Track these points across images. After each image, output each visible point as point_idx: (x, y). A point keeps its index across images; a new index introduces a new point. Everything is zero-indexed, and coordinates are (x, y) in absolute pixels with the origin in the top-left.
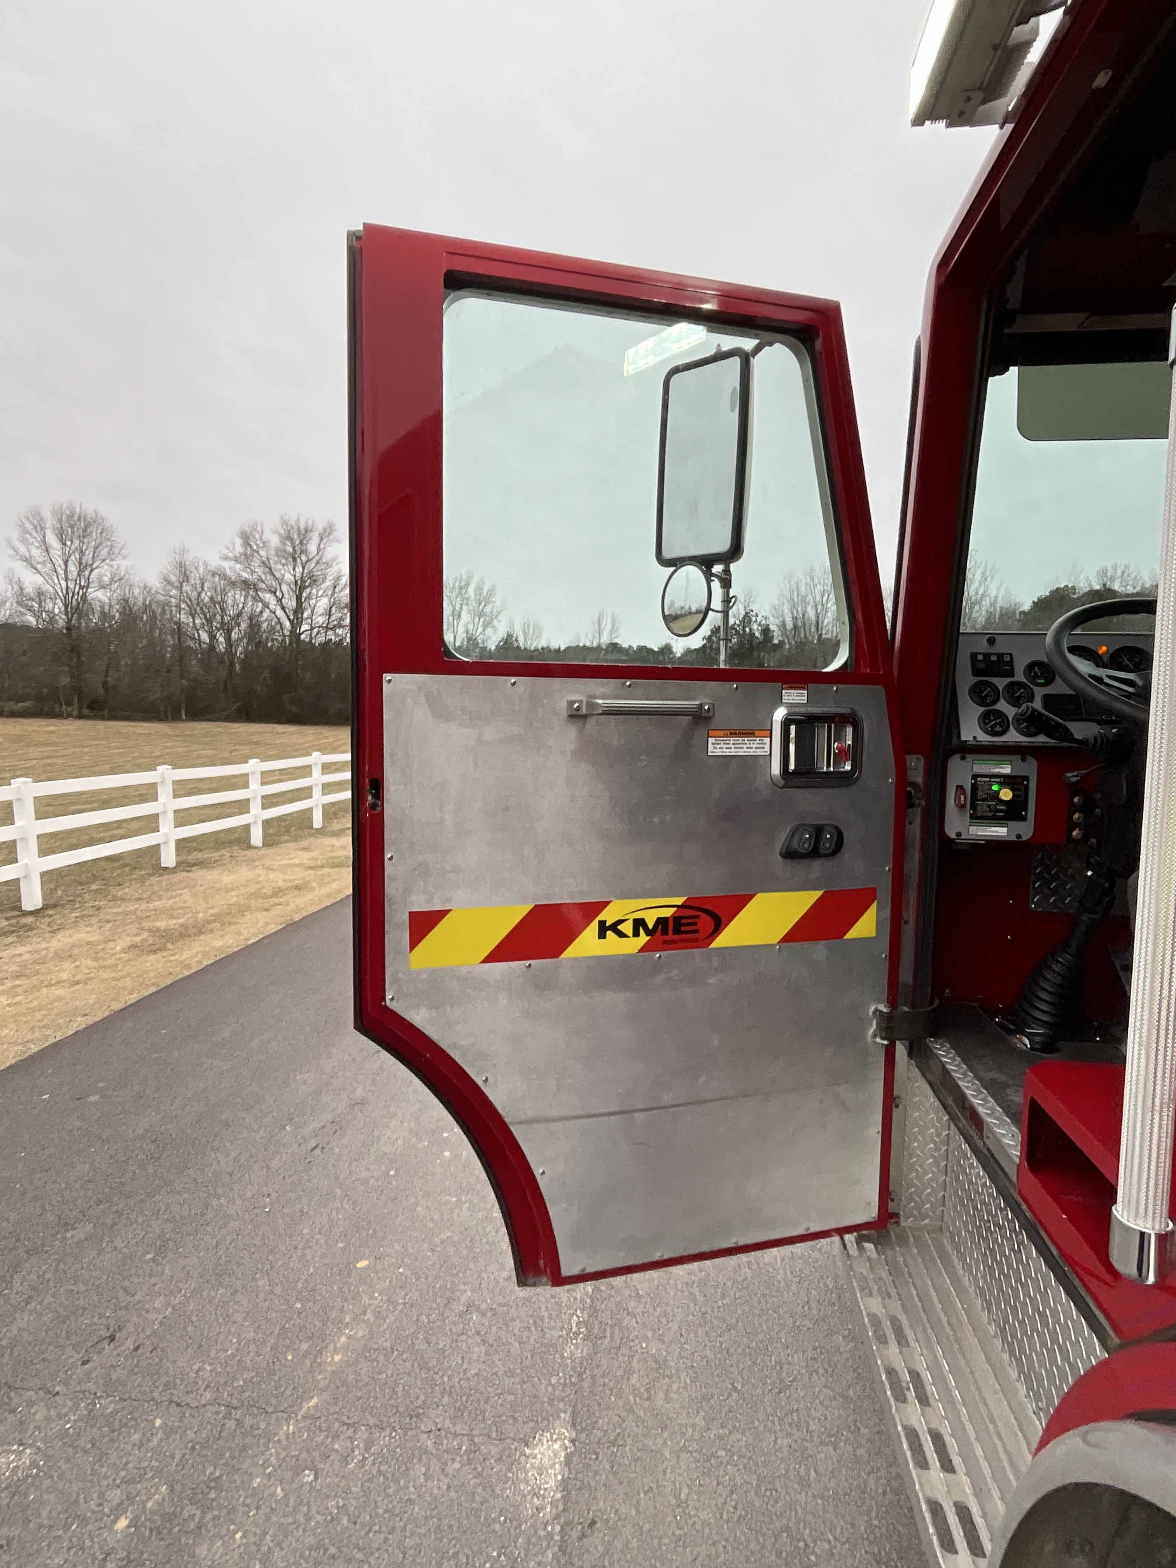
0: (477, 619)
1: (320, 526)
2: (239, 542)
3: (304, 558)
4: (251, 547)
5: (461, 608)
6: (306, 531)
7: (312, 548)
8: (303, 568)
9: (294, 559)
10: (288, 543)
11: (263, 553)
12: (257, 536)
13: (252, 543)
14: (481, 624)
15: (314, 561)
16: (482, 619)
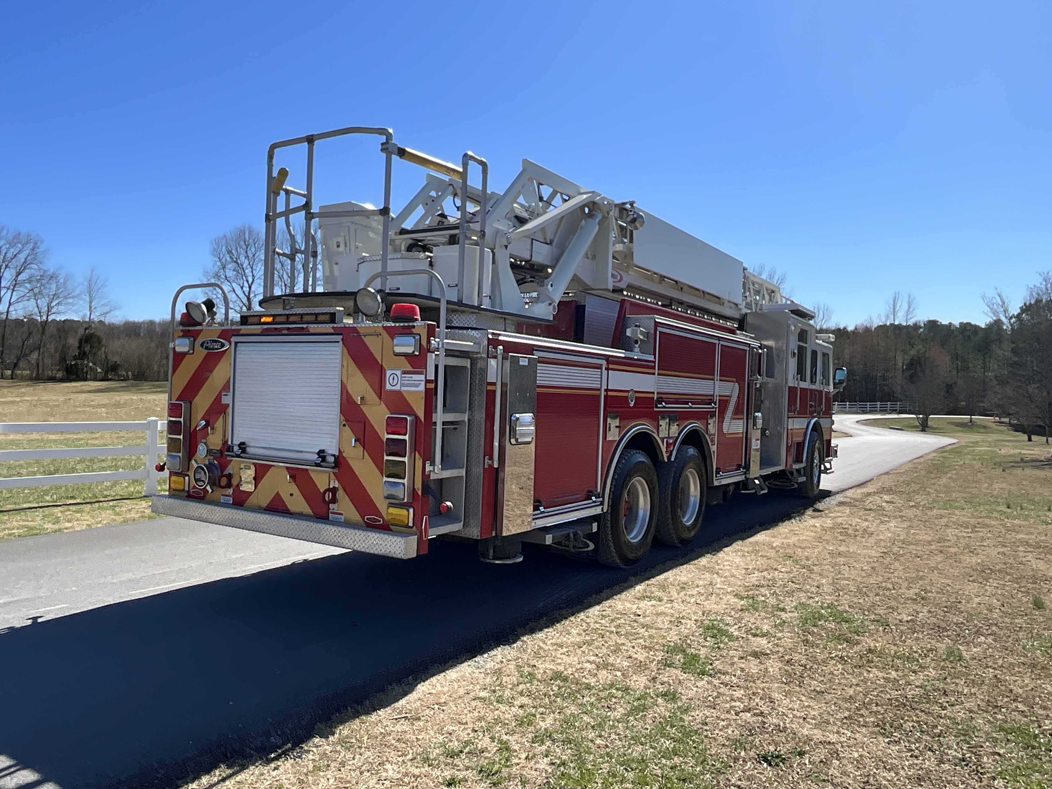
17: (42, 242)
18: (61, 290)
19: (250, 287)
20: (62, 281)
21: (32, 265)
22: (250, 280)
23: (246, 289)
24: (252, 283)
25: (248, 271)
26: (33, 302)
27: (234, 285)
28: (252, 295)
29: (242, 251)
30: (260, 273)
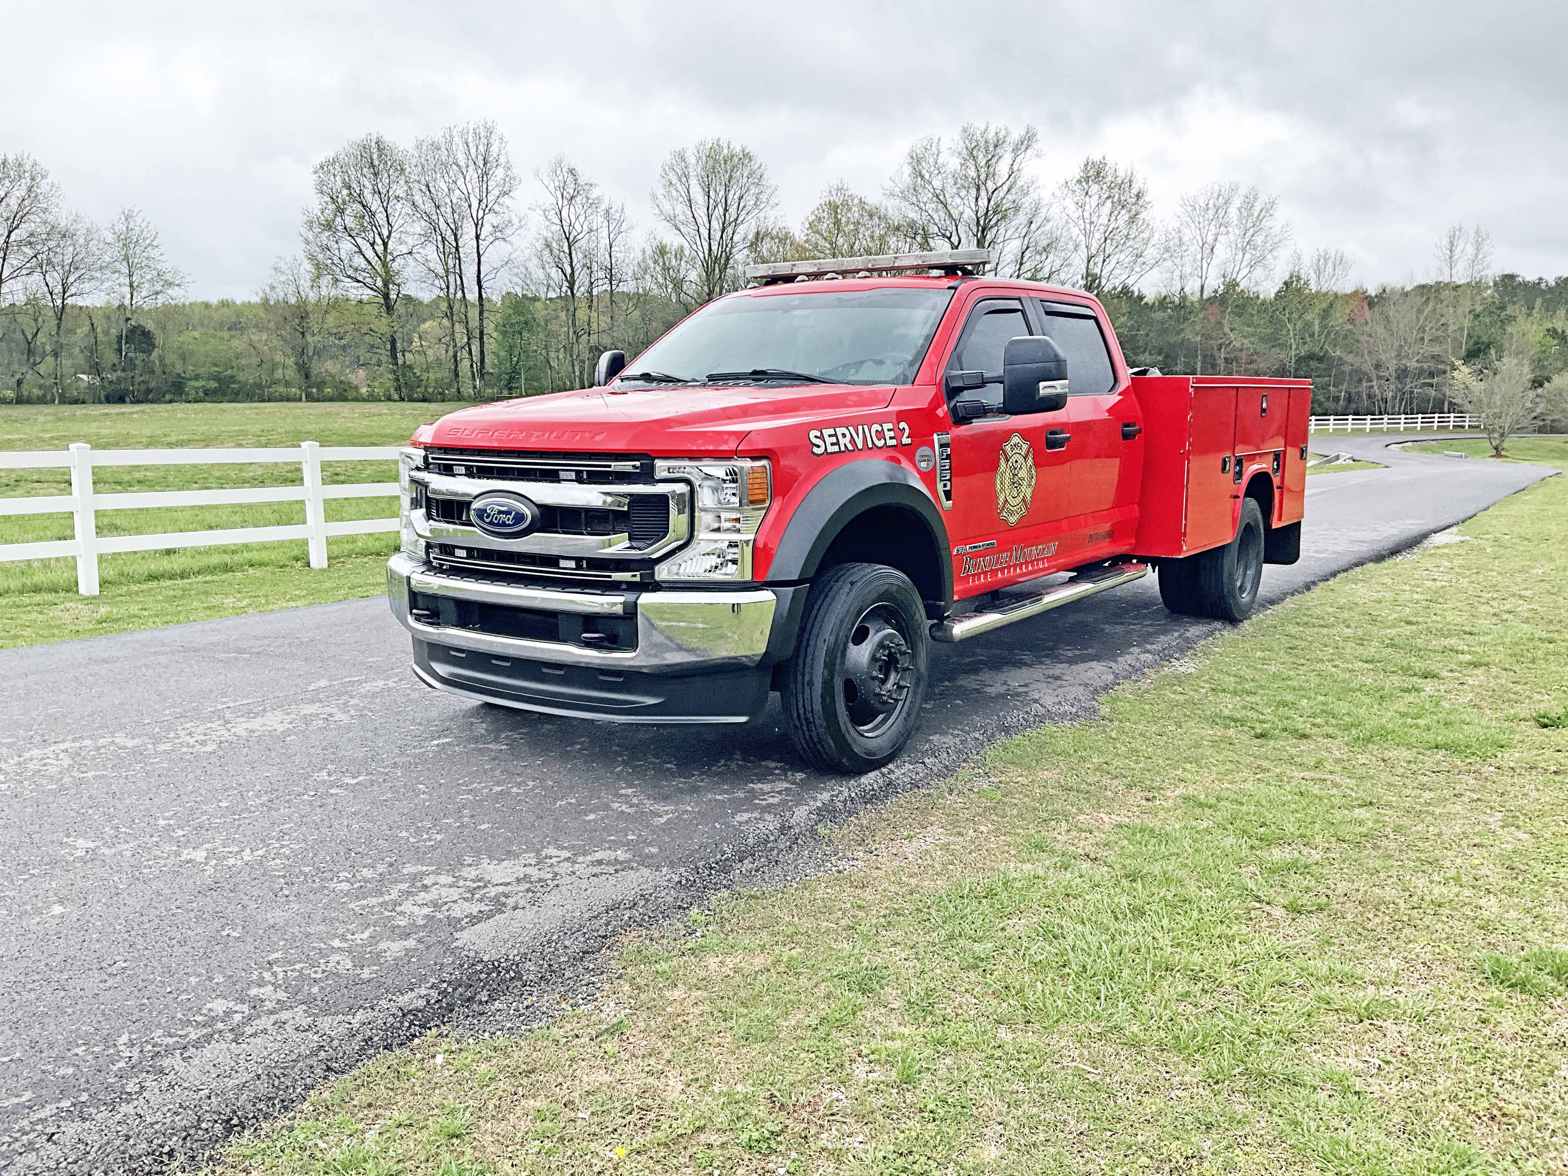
0: (1240, 256)
1: (1016, 135)
2: (907, 170)
3: (991, 186)
4: (922, 177)
5: (1216, 240)
6: (996, 146)
7: (1002, 168)
8: (989, 200)
9: (978, 189)
10: (971, 164)
11: (937, 183)
12: (931, 160)
13: (924, 172)
14: (1245, 263)
15: (1005, 188)
16: (1248, 256)
17: (43, 177)
18: (80, 257)
19: (385, 244)
20: (82, 241)
21: (31, 217)
22: (385, 233)
23: (380, 248)
24: (389, 237)
25: (381, 217)
26: (37, 277)
27: (359, 240)
28: (389, 257)
29: (367, 183)
30: (401, 222)
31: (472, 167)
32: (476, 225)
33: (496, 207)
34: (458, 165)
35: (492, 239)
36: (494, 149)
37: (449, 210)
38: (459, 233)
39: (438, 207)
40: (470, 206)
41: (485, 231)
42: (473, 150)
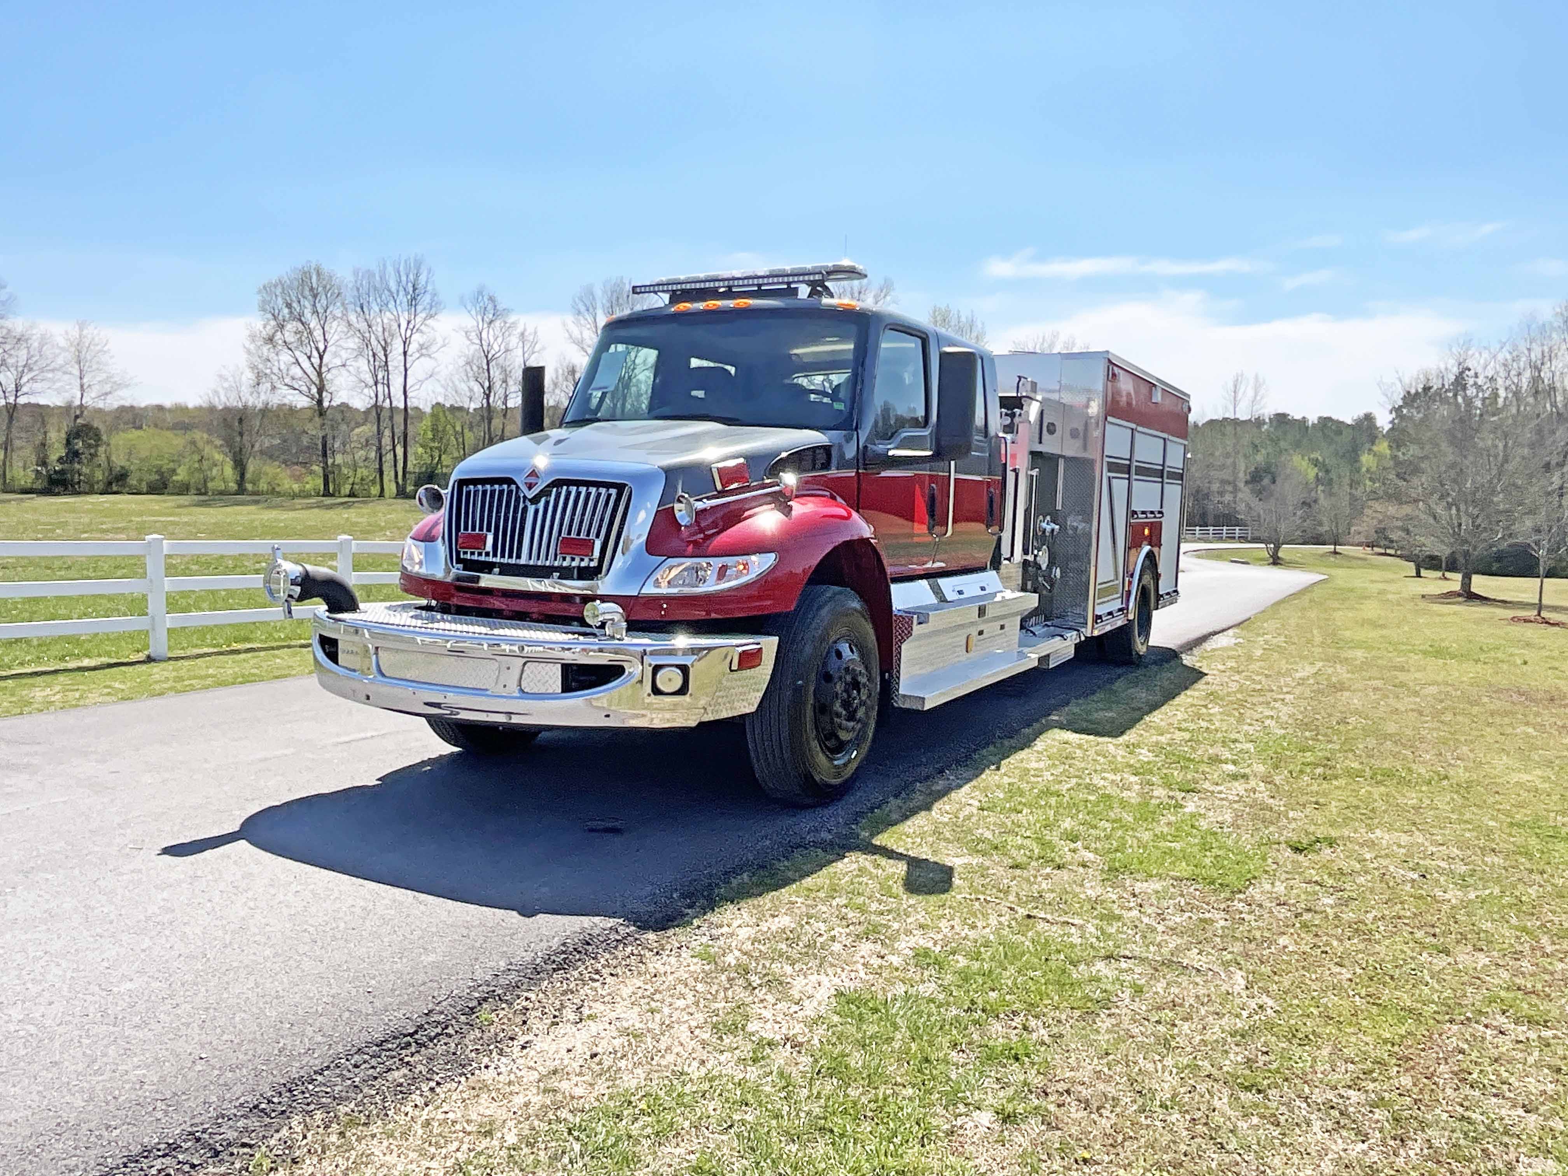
18: (34, 359)
19: (321, 357)
20: (36, 344)
22: (322, 348)
23: (316, 360)
24: (324, 351)
25: (318, 334)
27: (297, 353)
28: (324, 369)
30: (336, 337)
31: (402, 293)
32: (405, 343)
33: (423, 328)
34: (389, 291)
35: (417, 355)
36: (423, 279)
37: (380, 329)
38: (388, 350)
39: (370, 326)
40: (399, 326)
41: (412, 348)
42: (404, 278)
